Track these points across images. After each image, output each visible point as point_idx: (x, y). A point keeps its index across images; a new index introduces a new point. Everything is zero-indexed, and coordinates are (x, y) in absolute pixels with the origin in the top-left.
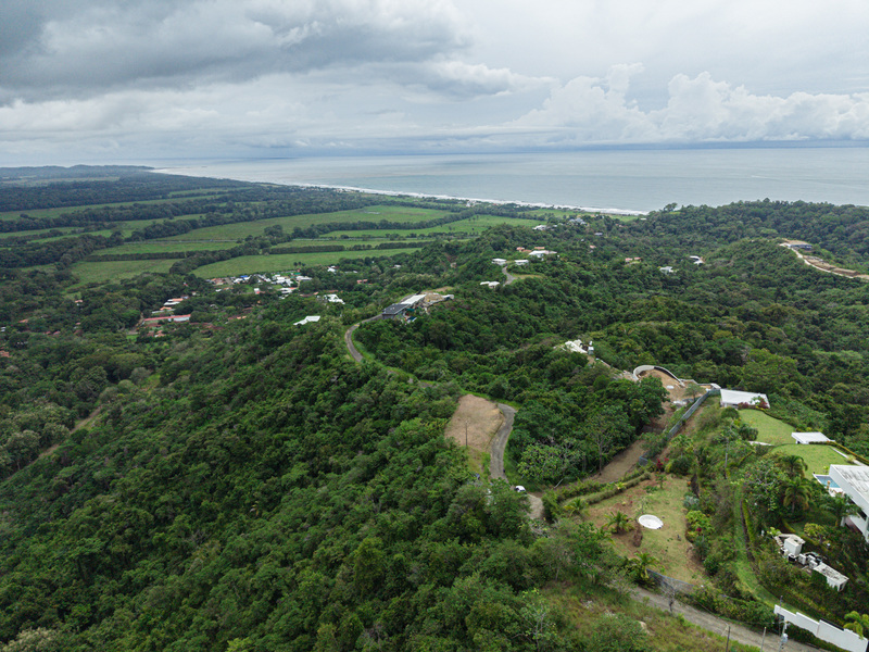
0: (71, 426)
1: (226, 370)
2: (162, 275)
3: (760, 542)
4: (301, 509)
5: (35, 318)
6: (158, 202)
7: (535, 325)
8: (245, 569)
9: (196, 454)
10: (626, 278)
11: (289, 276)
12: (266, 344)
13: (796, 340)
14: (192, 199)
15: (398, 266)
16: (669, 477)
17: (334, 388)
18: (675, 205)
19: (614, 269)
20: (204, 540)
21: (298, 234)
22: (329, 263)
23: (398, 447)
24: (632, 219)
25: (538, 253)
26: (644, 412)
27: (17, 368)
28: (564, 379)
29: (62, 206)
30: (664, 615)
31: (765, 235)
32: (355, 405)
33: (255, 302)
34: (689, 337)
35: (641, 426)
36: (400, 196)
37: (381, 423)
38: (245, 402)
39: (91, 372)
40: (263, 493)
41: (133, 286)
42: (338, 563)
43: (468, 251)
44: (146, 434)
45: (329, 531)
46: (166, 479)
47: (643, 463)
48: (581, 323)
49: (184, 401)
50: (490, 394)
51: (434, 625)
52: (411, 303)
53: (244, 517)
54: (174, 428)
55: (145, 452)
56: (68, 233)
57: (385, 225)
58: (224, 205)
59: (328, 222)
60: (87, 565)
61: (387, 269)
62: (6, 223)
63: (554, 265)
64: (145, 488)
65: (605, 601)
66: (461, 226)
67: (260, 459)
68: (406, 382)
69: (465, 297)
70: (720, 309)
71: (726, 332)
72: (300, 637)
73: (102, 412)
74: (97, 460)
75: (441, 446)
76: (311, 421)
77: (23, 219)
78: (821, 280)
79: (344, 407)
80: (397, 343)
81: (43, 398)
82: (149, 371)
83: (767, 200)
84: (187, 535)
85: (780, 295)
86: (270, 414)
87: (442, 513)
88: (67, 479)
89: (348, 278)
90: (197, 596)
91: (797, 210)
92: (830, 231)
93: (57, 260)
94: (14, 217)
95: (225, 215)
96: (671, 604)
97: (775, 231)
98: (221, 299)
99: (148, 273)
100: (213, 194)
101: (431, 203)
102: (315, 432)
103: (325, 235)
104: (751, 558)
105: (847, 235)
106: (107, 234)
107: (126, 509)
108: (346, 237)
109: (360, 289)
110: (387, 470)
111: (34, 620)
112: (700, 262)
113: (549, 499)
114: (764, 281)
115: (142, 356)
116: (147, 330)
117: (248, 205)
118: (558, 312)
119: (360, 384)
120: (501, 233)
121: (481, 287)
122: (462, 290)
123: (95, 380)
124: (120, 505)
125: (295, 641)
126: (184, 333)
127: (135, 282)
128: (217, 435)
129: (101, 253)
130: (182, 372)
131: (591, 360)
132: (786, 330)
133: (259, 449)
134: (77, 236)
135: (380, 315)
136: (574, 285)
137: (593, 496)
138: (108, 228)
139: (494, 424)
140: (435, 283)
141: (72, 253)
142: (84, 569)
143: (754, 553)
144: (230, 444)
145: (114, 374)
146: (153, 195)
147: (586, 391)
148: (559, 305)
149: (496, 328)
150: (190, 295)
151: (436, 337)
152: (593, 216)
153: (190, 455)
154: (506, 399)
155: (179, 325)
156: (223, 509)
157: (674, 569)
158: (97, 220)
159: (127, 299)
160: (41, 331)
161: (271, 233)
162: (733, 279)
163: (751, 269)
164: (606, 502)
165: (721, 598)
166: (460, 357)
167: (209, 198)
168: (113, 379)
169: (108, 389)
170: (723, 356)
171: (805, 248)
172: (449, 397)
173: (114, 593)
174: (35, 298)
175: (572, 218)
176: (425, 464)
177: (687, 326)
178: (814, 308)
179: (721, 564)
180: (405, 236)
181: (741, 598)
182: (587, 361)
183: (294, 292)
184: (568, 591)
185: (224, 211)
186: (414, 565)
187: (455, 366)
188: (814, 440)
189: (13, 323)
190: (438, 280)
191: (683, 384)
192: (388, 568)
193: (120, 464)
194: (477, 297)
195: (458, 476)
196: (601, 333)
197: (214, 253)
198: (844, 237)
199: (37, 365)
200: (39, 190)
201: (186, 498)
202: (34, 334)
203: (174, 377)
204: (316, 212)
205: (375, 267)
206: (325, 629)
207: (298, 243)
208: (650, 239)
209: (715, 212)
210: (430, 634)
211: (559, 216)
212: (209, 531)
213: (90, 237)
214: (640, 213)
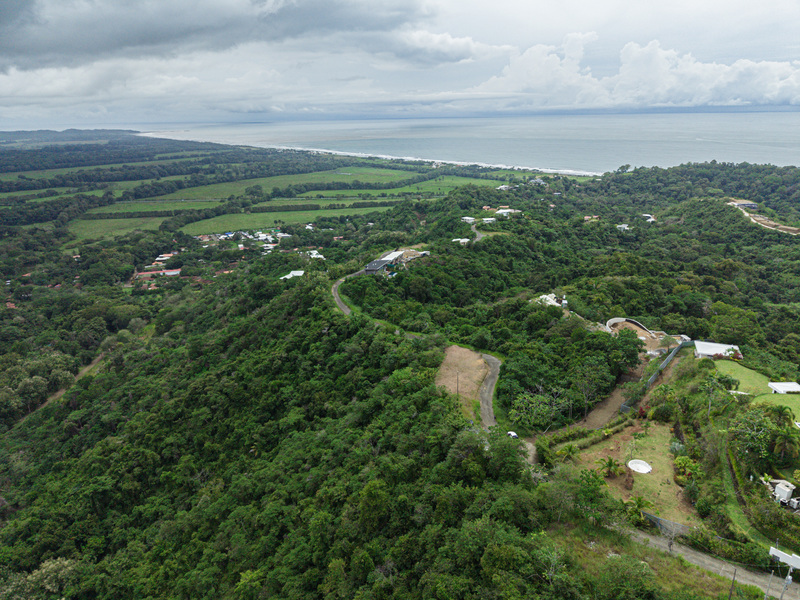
0: (76, 372)
1: (218, 322)
2: (153, 232)
3: (750, 487)
4: (301, 451)
5: (37, 272)
6: (147, 164)
7: (505, 279)
8: (251, 506)
9: (197, 399)
10: (585, 235)
11: (270, 233)
12: (255, 297)
13: (747, 293)
14: (177, 161)
15: (371, 224)
16: (652, 423)
17: (325, 338)
18: (628, 166)
19: (575, 226)
20: (208, 478)
21: (277, 194)
22: (307, 221)
23: (391, 394)
24: (587, 179)
25: (504, 211)
26: (622, 363)
27: (23, 319)
28: (542, 331)
29: (56, 168)
30: (664, 555)
31: (712, 195)
32: (346, 354)
33: (240, 257)
34: (652, 291)
35: (620, 375)
36: (370, 158)
37: (371, 371)
38: (240, 351)
39: (92, 322)
40: (262, 435)
41: (126, 242)
42: (342, 503)
43: (437, 210)
44: (148, 380)
45: (331, 472)
46: (170, 422)
47: (626, 410)
48: (548, 277)
49: (181, 350)
50: (473, 345)
51: (447, 564)
52: (391, 259)
53: (245, 457)
54: (175, 375)
55: (148, 397)
56: (63, 193)
57: (357, 186)
58: (207, 166)
59: (304, 182)
60: (100, 501)
61: (361, 227)
62: (6, 183)
63: (519, 222)
64: (151, 430)
65: (607, 542)
66: (428, 186)
67: (257, 404)
68: (393, 333)
69: (440, 253)
70: (675, 264)
71: (685, 285)
72: (309, 570)
73: (105, 359)
74: (104, 404)
75: (433, 394)
76: (304, 369)
77: (20, 180)
78: (766, 237)
79: (336, 356)
80: (381, 297)
81: (49, 346)
82: (145, 322)
83: (714, 161)
84: (192, 474)
85: (729, 251)
86: (266, 362)
87: (442, 457)
88: (76, 422)
89: (325, 235)
90: (206, 530)
91: (742, 171)
92: (773, 191)
93: (55, 218)
94: (12, 178)
95: (208, 176)
96: (670, 544)
97: (721, 191)
98: (209, 255)
99: (139, 230)
100: (196, 156)
101: (400, 165)
102: (309, 379)
103: (302, 195)
104: (741, 502)
105: (789, 194)
106: (100, 194)
107: (134, 450)
108: (321, 197)
109: (336, 246)
110: (382, 415)
111: (53, 550)
112: (652, 220)
113: (542, 444)
114: (713, 237)
115: (138, 307)
116: (141, 283)
117: (229, 167)
118: (524, 267)
119: (350, 335)
120: (467, 192)
121: (453, 244)
122: (437, 247)
123: (96, 330)
124: (128, 446)
125: (305, 574)
126: (176, 286)
127: (128, 238)
128: (215, 381)
129: (95, 211)
130: (176, 323)
131: (567, 313)
132: (737, 284)
133: (257, 395)
134: (72, 196)
135: (363, 270)
136: (538, 242)
137: (582, 441)
138: (100, 188)
139: (480, 373)
140: (407, 240)
141: (68, 212)
142: (98, 505)
143: (745, 497)
144: (228, 390)
145: (113, 324)
146: (141, 158)
147: (564, 342)
148: (525, 261)
149: (470, 282)
150: (180, 251)
151: (416, 291)
152: (551, 177)
153: (192, 400)
154: (489, 349)
155: (171, 278)
156: (224, 450)
157: (667, 511)
158: (90, 180)
159: (121, 254)
160: (42, 284)
161: (252, 193)
162: (684, 236)
163: (700, 226)
164: (595, 447)
165: (716, 539)
166: (441, 310)
167: (192, 160)
168: (112, 329)
169: (108, 339)
170: (685, 308)
171: (750, 207)
172: (437, 348)
173: (125, 526)
174: (36, 253)
175: (531, 178)
176: (420, 410)
177: (650, 281)
178: (761, 263)
179: (713, 507)
180: (376, 195)
181: (735, 539)
182: (562, 314)
183: (275, 248)
184: (572, 532)
185: (207, 172)
186: (419, 507)
187: (437, 318)
188: (792, 390)
189: (18, 277)
190: (411, 237)
191: (653, 335)
192: (392, 508)
193: (126, 407)
194: (450, 254)
195: (455, 422)
196: (572, 287)
197: (199, 211)
198: (785, 196)
199: (41, 316)
200: (34, 153)
201: (190, 440)
202: (36, 287)
203: (168, 327)
204: (293, 173)
205: (349, 225)
206: (336, 564)
207: (277, 202)
208: (605, 198)
209: (665, 173)
210: (443, 572)
211: (519, 177)
212: (213, 470)
213: (84, 197)
214: (595, 174)
